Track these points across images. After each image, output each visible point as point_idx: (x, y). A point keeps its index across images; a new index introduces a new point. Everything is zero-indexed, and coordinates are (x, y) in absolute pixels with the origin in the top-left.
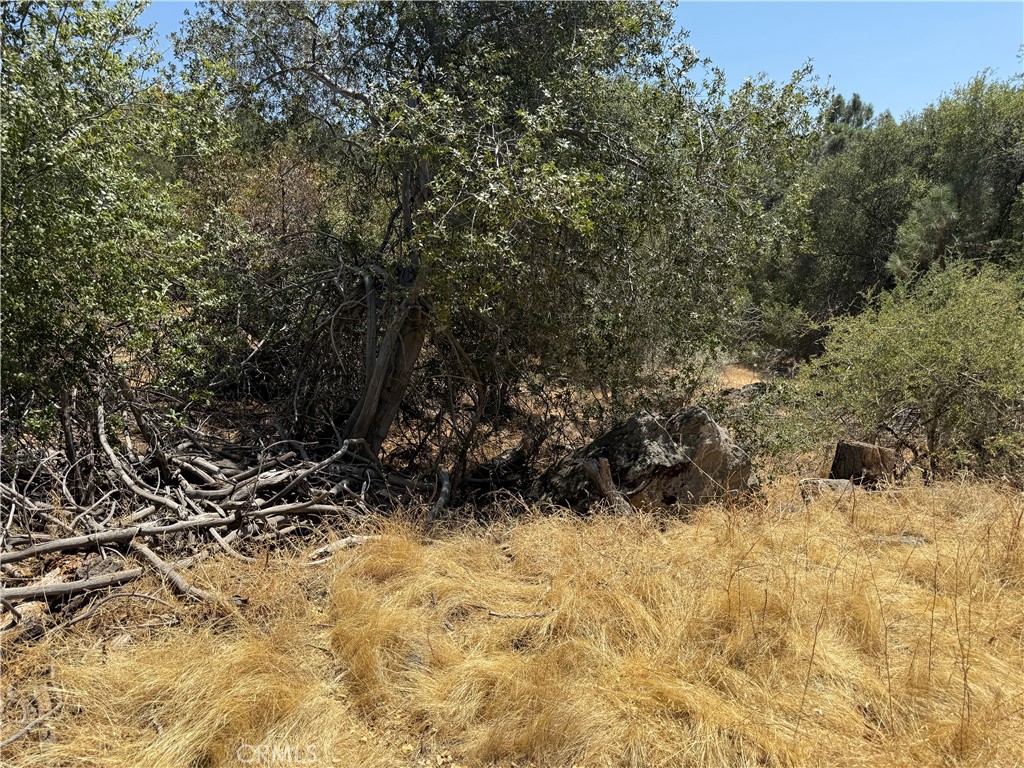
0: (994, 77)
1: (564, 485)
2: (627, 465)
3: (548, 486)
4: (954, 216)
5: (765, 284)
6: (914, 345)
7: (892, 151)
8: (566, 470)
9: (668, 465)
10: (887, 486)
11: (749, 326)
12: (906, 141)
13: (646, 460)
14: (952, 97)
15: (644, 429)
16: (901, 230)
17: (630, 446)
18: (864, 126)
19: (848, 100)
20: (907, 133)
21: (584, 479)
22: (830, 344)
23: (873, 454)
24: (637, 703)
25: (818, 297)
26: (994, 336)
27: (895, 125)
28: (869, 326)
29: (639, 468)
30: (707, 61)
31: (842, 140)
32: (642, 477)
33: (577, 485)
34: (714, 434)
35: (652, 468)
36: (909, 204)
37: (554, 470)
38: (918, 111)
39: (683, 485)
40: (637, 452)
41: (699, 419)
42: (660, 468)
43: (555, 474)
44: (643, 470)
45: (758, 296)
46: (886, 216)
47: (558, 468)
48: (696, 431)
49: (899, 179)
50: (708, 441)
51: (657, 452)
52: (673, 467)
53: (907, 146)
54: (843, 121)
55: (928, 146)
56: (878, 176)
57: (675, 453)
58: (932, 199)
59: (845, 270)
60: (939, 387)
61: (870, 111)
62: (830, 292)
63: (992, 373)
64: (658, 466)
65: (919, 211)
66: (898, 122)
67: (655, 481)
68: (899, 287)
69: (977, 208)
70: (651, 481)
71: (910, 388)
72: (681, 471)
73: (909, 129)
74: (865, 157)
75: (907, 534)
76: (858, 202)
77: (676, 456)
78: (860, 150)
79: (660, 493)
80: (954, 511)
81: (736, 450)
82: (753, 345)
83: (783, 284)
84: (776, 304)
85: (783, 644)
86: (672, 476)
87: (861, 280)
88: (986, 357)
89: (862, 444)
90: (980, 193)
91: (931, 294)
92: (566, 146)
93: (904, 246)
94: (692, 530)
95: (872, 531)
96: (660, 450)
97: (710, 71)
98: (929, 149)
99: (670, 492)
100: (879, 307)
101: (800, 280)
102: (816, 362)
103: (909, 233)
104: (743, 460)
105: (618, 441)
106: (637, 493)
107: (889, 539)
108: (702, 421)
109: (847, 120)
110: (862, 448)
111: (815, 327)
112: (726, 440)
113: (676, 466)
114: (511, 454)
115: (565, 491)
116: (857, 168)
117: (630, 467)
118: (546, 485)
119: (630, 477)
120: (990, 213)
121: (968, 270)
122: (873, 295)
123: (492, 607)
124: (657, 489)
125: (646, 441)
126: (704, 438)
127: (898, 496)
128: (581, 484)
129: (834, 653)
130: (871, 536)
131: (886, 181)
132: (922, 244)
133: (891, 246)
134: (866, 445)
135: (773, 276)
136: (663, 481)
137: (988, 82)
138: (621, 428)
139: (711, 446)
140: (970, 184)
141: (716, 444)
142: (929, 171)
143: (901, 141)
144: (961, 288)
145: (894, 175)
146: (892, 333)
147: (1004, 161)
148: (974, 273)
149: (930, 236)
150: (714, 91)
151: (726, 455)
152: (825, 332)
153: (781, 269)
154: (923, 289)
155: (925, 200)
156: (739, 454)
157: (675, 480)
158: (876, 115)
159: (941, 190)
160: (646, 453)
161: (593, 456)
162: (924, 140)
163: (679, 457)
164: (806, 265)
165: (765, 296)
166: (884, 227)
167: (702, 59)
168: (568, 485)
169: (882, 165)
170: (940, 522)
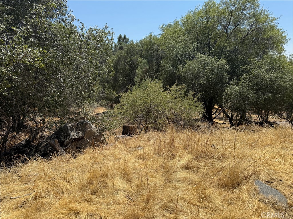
0: (154, 34)
1: (43, 149)
2: (64, 140)
3: (38, 150)
4: (148, 67)
5: (106, 84)
6: (140, 99)
7: (133, 50)
8: (43, 145)
9: (77, 138)
10: (134, 136)
11: (102, 96)
12: (136, 48)
13: (70, 138)
14: (145, 38)
15: (69, 128)
16: (137, 70)
17: (65, 134)
18: (127, 43)
19: (123, 36)
20: (136, 46)
21: (50, 146)
22: (121, 100)
23: (132, 128)
24: (63, 214)
25: (119, 88)
26: (157, 96)
27: (133, 44)
28: (130, 95)
29: (68, 140)
30: (78, 20)
31: (122, 46)
32: (69, 143)
33: (48, 148)
34: (91, 127)
35: (72, 140)
36: (138, 64)
37: (40, 145)
38: (138, 41)
39: (82, 143)
40: (67, 135)
41: (86, 123)
42: (75, 139)
43: (40, 146)
44: (69, 141)
45: (104, 87)
46: (133, 67)
47: (41, 144)
48: (85, 127)
49: (135, 58)
50: (89, 129)
51: (73, 135)
52: (79, 138)
53: (137, 49)
54: (122, 41)
55: (141, 50)
56: (131, 57)
57: (79, 134)
58: (143, 63)
59: (125, 81)
60: (146, 109)
61: (128, 40)
62: (122, 86)
63: (157, 105)
64: (74, 139)
65: (141, 66)
66: (134, 43)
67: (73, 143)
68: (136, 85)
69: (153, 66)
70: (72, 144)
71: (140, 110)
72: (81, 139)
73: (137, 45)
74: (127, 52)
75: (138, 147)
76: (126, 63)
77: (79, 135)
78: (126, 49)
79: (75, 147)
80: (149, 139)
81: (97, 131)
82: (104, 101)
83: (110, 84)
84: (109, 90)
85: (106, 184)
86: (79, 141)
87: (129, 83)
88: (156, 101)
89: (129, 125)
90: (153, 62)
91: (143, 86)
92: (33, 40)
93: (138, 75)
94: (84, 156)
95: (131, 148)
96: (74, 134)
97: (80, 23)
98: (142, 51)
99: (78, 146)
100: (132, 90)
101: (114, 83)
102: (118, 105)
103: (139, 71)
104: (99, 133)
105: (61, 133)
106: (68, 148)
107: (134, 149)
108: (87, 124)
109: (123, 41)
110: (129, 126)
111: (117, 95)
112: (94, 128)
113: (80, 138)
114: (25, 141)
115: (44, 151)
116: (125, 54)
117: (65, 140)
118: (37, 150)
119: (65, 143)
120: (155, 67)
121: (150, 81)
122: (130, 87)
123: (12, 195)
124: (74, 146)
125: (70, 132)
126: (88, 129)
127: (137, 137)
128: (49, 148)
129: (120, 183)
130: (130, 149)
131: (133, 58)
132: (142, 74)
133: (135, 75)
134: (130, 125)
135: (108, 82)
136: (76, 143)
137: (153, 35)
138: (61, 128)
139: (90, 131)
140: (151, 60)
141: (91, 130)
142: (142, 56)
143: (135, 48)
144: (149, 85)
145: (134, 56)
146: (135, 97)
147: (157, 55)
148: (152, 81)
149: (143, 72)
150: (82, 29)
151: (94, 133)
152: (120, 97)
153: (109, 80)
154: (141, 86)
155: (142, 63)
156: (98, 132)
157: (79, 142)
158: (130, 41)
159: (145, 61)
160: (70, 135)
161: (53, 138)
162: (140, 48)
163: (80, 135)
164: (116, 79)
165: (106, 87)
166: (133, 70)
167: (77, 19)
168: (45, 149)
169: (131, 54)
170: (146, 143)
